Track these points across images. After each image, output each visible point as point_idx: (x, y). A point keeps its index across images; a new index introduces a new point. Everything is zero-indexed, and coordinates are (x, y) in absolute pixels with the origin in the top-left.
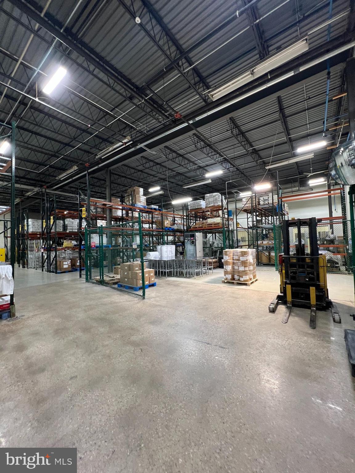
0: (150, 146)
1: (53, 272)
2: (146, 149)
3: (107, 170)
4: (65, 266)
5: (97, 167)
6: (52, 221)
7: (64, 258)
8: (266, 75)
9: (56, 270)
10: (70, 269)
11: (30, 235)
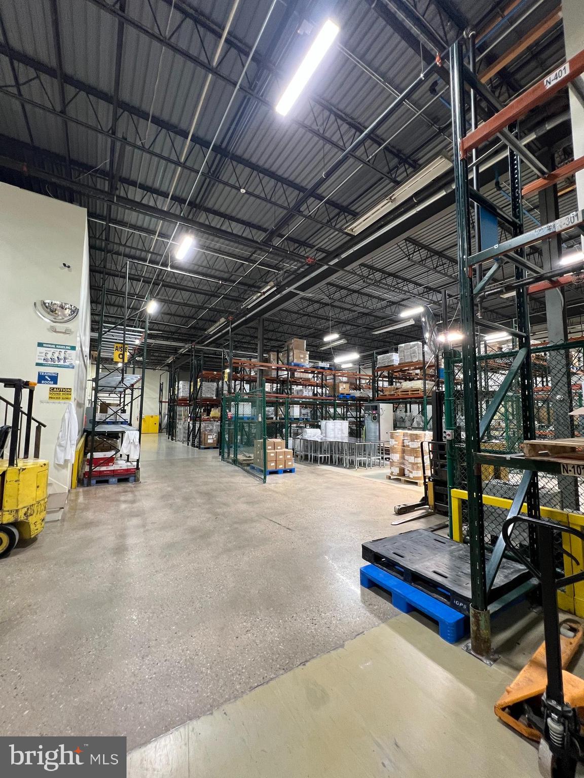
0: (303, 288)
1: (197, 447)
2: (298, 292)
3: (259, 320)
4: (210, 441)
5: (244, 318)
6: (199, 384)
7: (211, 430)
8: (410, 199)
9: (200, 444)
10: (215, 446)
11: (180, 400)
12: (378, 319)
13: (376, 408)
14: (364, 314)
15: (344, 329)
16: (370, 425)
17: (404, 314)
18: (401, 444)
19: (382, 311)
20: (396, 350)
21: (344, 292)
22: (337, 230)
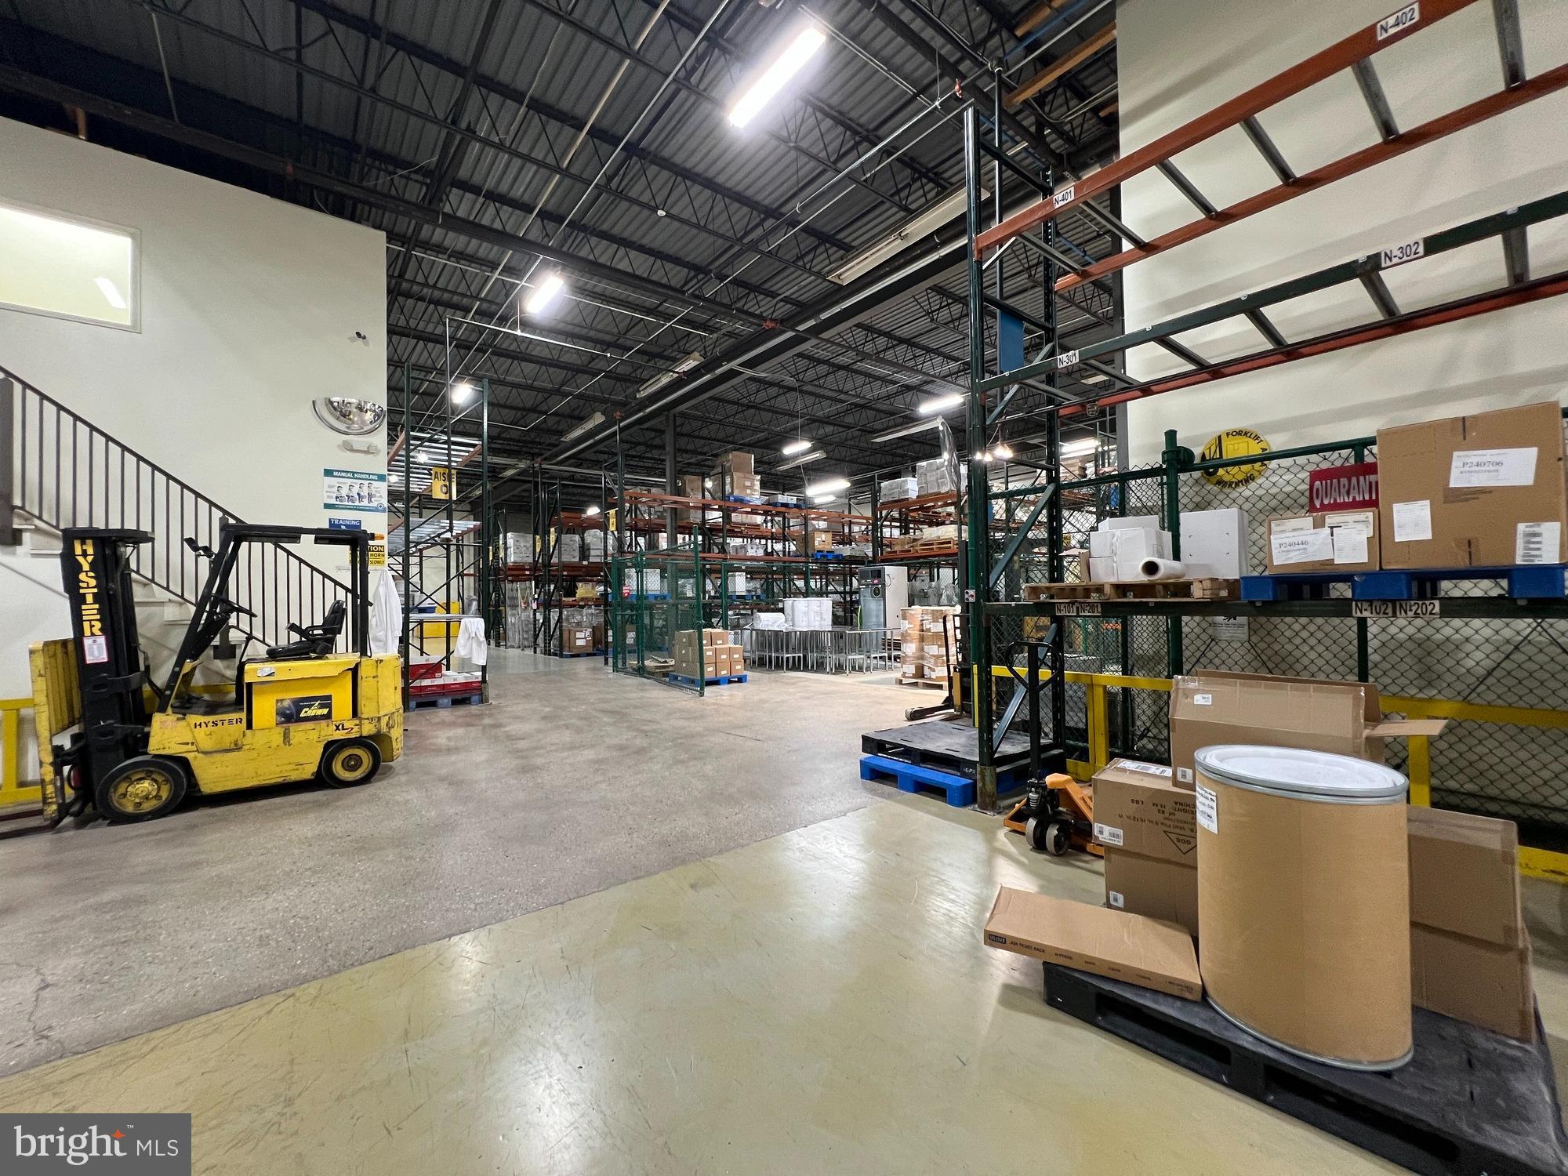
0: (750, 364)
1: (556, 655)
2: (742, 369)
3: (667, 416)
4: (580, 643)
5: (641, 414)
6: (553, 538)
7: (579, 624)
8: (931, 235)
9: (561, 650)
10: (590, 650)
11: (510, 569)
12: (883, 415)
13: (879, 574)
14: (856, 405)
15: (821, 432)
16: (869, 605)
17: (926, 408)
18: (918, 628)
19: (887, 402)
20: (913, 472)
21: (822, 369)
22: (811, 273)
